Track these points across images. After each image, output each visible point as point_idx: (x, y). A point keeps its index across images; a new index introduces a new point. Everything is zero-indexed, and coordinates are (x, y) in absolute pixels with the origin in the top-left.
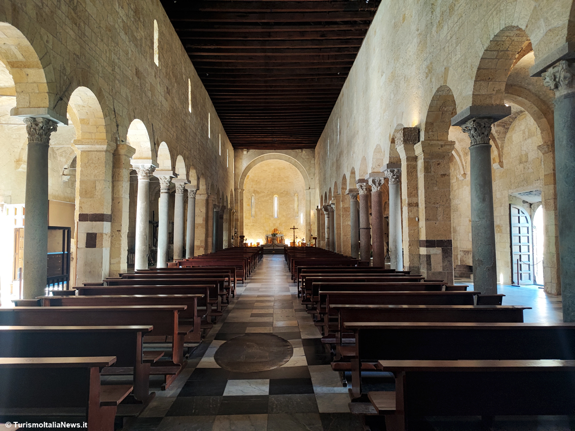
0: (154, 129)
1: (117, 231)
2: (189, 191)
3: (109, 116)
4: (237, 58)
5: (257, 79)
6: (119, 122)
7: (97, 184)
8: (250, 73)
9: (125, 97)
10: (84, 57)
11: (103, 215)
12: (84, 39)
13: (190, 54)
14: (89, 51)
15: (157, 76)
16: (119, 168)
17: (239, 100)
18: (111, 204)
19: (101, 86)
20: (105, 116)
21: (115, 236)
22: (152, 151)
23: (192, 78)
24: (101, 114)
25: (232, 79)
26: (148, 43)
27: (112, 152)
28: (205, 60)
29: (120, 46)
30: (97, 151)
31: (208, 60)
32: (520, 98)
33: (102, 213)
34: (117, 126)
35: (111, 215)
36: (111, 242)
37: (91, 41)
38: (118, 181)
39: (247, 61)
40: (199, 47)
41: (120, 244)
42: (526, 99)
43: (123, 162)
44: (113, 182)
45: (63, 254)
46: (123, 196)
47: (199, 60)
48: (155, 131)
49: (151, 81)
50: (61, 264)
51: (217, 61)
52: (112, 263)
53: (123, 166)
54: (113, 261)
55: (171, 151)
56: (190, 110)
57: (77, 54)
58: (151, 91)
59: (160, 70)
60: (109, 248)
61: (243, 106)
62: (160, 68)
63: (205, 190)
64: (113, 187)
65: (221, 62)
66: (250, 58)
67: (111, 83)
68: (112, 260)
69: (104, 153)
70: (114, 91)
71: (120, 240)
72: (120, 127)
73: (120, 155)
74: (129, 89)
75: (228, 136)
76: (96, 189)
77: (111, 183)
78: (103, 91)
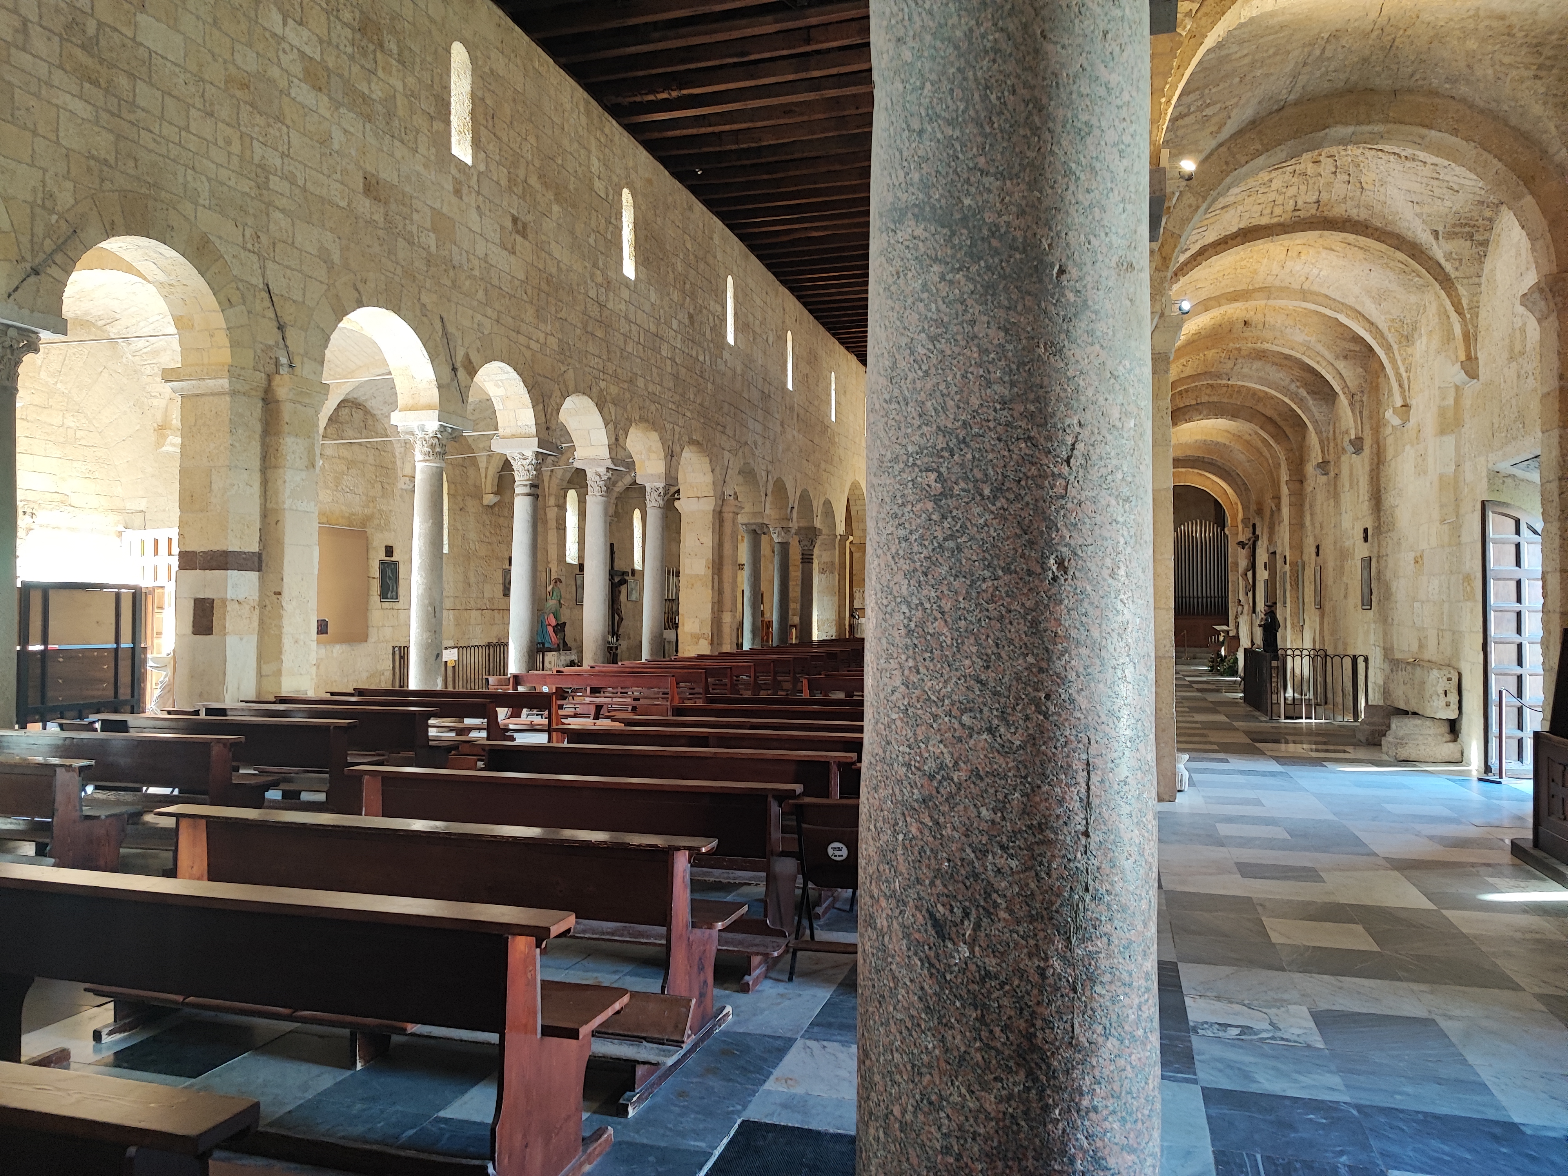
0: (451, 329)
1: (275, 593)
2: (648, 489)
3: (244, 303)
4: (752, 115)
5: (832, 168)
6: (286, 319)
7: (214, 477)
8: (805, 155)
9: (315, 252)
10: (131, 163)
11: (226, 554)
12: (131, 117)
13: (626, 121)
14: (152, 145)
15: (465, 190)
16: (277, 433)
17: (815, 234)
18: (258, 526)
19: (203, 229)
20: (226, 304)
21: (269, 608)
22: (439, 387)
23: (639, 185)
24: (210, 300)
25: (765, 177)
26: (426, 104)
27: (261, 394)
28: (671, 134)
29: (288, 122)
30: (212, 394)
31: (677, 133)
32: (1433, 133)
33: (225, 549)
34: (281, 328)
35: (260, 555)
36: (261, 622)
37: (162, 118)
38: (275, 467)
39: (782, 121)
40: (638, 99)
41: (280, 627)
42: (1455, 132)
43: (287, 419)
44: (264, 471)
45: (116, 650)
46: (286, 506)
47: (656, 135)
48: (458, 334)
49: (437, 206)
50: (112, 673)
51: (703, 130)
52: (263, 673)
53: (286, 428)
54: (267, 669)
55: (532, 386)
56: (629, 270)
57: (103, 154)
58: (434, 230)
59: (480, 174)
60: (255, 638)
61: (834, 250)
62: (482, 167)
63: (711, 487)
64: (265, 483)
65: (720, 133)
66: (787, 110)
67: (250, 221)
68: (264, 667)
69: (228, 398)
70: (264, 239)
71: (280, 617)
72: (290, 333)
73: (278, 401)
74: (332, 230)
75: (834, 335)
76: (211, 490)
77: (258, 475)
78: (217, 243)
